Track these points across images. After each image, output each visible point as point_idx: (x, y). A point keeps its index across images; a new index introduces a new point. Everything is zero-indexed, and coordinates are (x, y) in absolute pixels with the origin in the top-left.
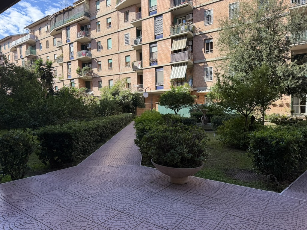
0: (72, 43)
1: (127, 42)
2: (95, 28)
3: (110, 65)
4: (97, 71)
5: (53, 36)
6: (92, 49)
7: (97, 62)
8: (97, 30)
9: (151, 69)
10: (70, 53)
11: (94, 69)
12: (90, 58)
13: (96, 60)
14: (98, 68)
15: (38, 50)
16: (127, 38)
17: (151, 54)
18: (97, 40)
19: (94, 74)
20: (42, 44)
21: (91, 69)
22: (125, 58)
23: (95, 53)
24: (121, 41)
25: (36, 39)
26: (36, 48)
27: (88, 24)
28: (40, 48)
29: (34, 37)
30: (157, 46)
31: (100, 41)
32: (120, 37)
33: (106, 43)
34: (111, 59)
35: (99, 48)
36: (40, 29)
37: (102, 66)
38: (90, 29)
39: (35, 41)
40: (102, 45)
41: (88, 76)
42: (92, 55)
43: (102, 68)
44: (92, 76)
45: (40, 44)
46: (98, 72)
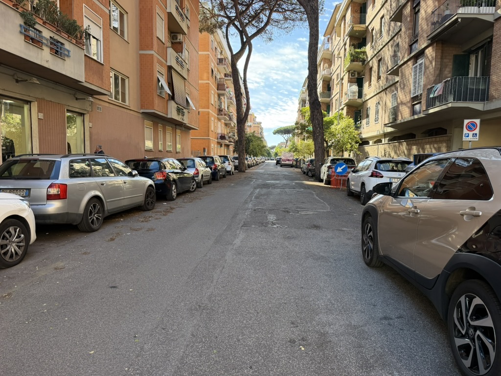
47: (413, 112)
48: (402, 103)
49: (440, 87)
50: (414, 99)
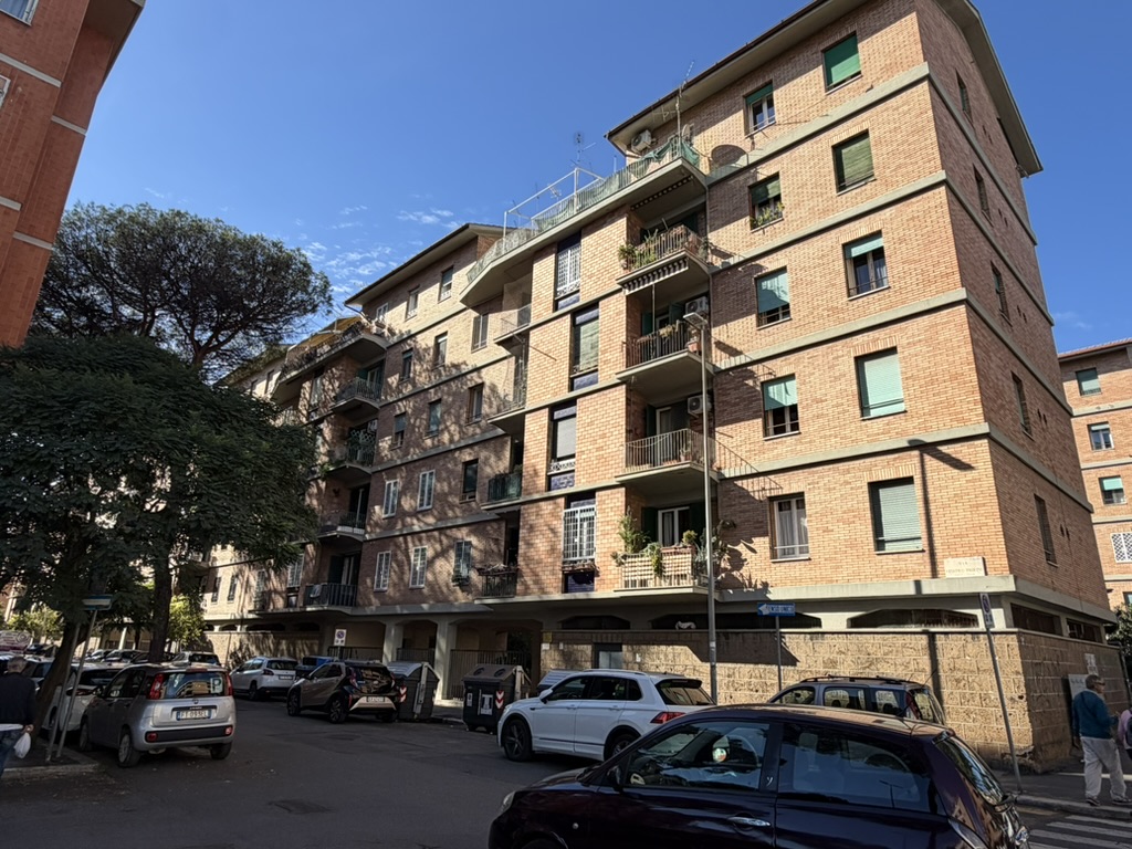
47: (288, 604)
48: (276, 591)
49: (318, 588)
50: (290, 590)
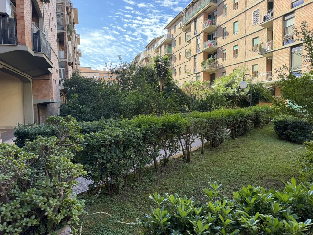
0: (199, 35)
1: (256, 21)
2: (222, 13)
3: (235, 52)
4: (222, 61)
5: (185, 31)
6: (218, 38)
7: (222, 51)
8: (223, 15)
9: (285, 49)
10: (197, 46)
11: (218, 60)
12: (215, 47)
13: (222, 49)
14: (223, 58)
15: (173, 48)
16: (256, 16)
17: (285, 29)
18: (223, 27)
19: (218, 65)
20: (176, 41)
21: (216, 60)
22: (252, 42)
23: (220, 41)
24: (248, 21)
25: (172, 37)
26: (172, 46)
27: (215, 10)
28: (175, 45)
29: (171, 36)
30: (294, 17)
31: (226, 27)
32: (248, 16)
33: (232, 27)
34: (237, 45)
35: (225, 34)
36: (175, 27)
37: (226, 54)
38: (217, 15)
39: (171, 40)
40: (228, 31)
41: (212, 68)
42: (218, 45)
43: (227, 57)
44: (217, 67)
45: (175, 41)
46: (222, 63)
